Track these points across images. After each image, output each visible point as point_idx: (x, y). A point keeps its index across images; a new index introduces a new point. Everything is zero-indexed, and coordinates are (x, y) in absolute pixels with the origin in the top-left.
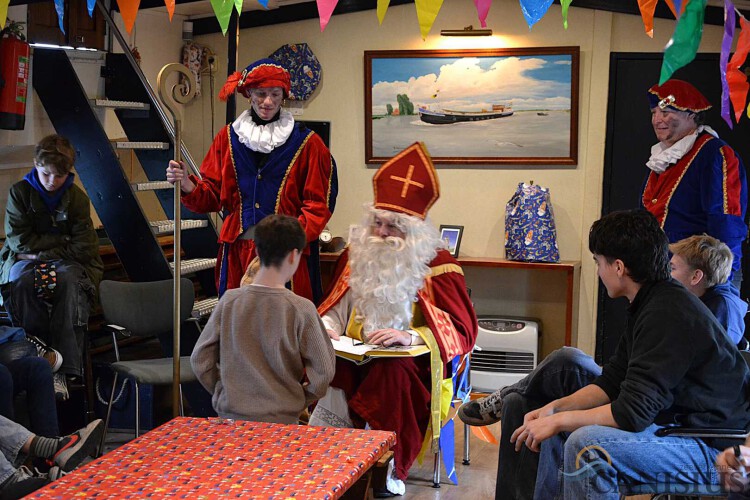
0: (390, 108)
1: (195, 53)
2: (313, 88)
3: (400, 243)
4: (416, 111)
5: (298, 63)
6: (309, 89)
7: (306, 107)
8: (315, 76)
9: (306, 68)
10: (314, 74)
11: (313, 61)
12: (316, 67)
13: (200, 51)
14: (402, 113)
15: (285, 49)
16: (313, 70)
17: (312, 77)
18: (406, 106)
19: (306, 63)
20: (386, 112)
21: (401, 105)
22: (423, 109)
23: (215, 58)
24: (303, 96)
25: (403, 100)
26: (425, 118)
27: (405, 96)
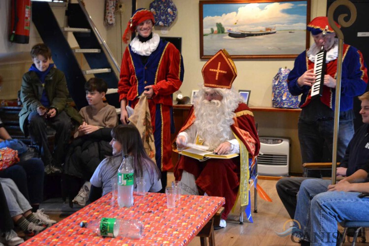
0: (212, 30)
1: (112, 3)
2: (173, 20)
3: (218, 103)
4: (226, 31)
5: (165, 7)
6: (171, 21)
7: (169, 30)
8: (174, 14)
9: (169, 10)
10: (173, 13)
11: (173, 6)
12: (174, 9)
13: (115, 2)
14: (219, 32)
16: (173, 10)
17: (172, 14)
18: (221, 29)
19: (169, 7)
20: (211, 32)
21: (218, 29)
22: (229, 30)
23: (123, 5)
24: (168, 24)
25: (219, 26)
26: (231, 35)
27: (220, 24)
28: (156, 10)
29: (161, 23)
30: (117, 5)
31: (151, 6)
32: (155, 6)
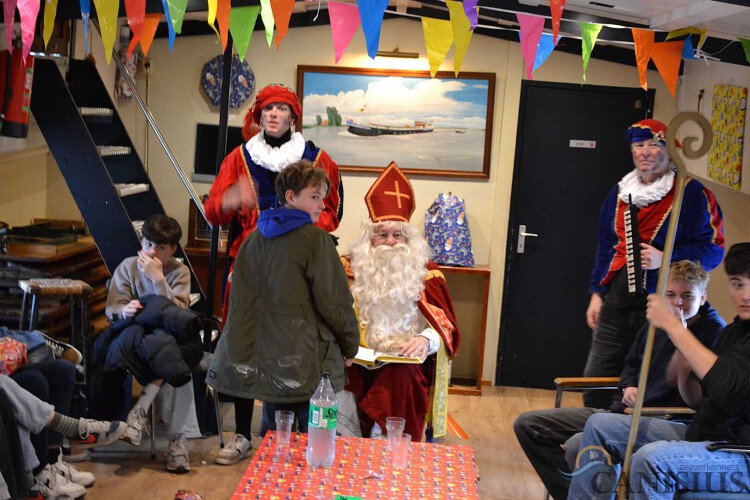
0: (319, 119)
1: (132, 57)
4: (344, 122)
5: (233, 72)
6: (243, 97)
7: (238, 114)
9: (241, 78)
10: (249, 84)
11: (248, 72)
12: (250, 76)
13: (137, 56)
14: (330, 124)
16: (248, 79)
17: (246, 86)
18: (334, 118)
19: (241, 72)
20: (316, 122)
21: (330, 117)
22: (350, 121)
23: (151, 63)
24: (237, 104)
25: (333, 113)
26: (352, 130)
27: (334, 109)
28: (215, 77)
31: (207, 68)
32: (215, 69)
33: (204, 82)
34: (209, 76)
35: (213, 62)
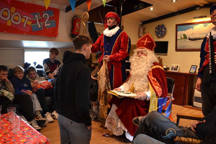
0: (181, 37)
1: (142, 28)
2: (165, 34)
3: (144, 57)
4: (187, 38)
5: (161, 28)
7: (163, 38)
8: (165, 31)
9: (163, 29)
12: (165, 29)
13: (143, 28)
14: (184, 38)
15: (159, 26)
16: (165, 30)
22: (189, 37)
24: (163, 36)
25: (185, 35)
26: (190, 39)
27: (185, 34)
28: (158, 30)
29: (159, 35)
30: (144, 29)
31: (156, 28)
32: (158, 28)
33: (156, 32)
34: (156, 30)
35: (157, 27)
